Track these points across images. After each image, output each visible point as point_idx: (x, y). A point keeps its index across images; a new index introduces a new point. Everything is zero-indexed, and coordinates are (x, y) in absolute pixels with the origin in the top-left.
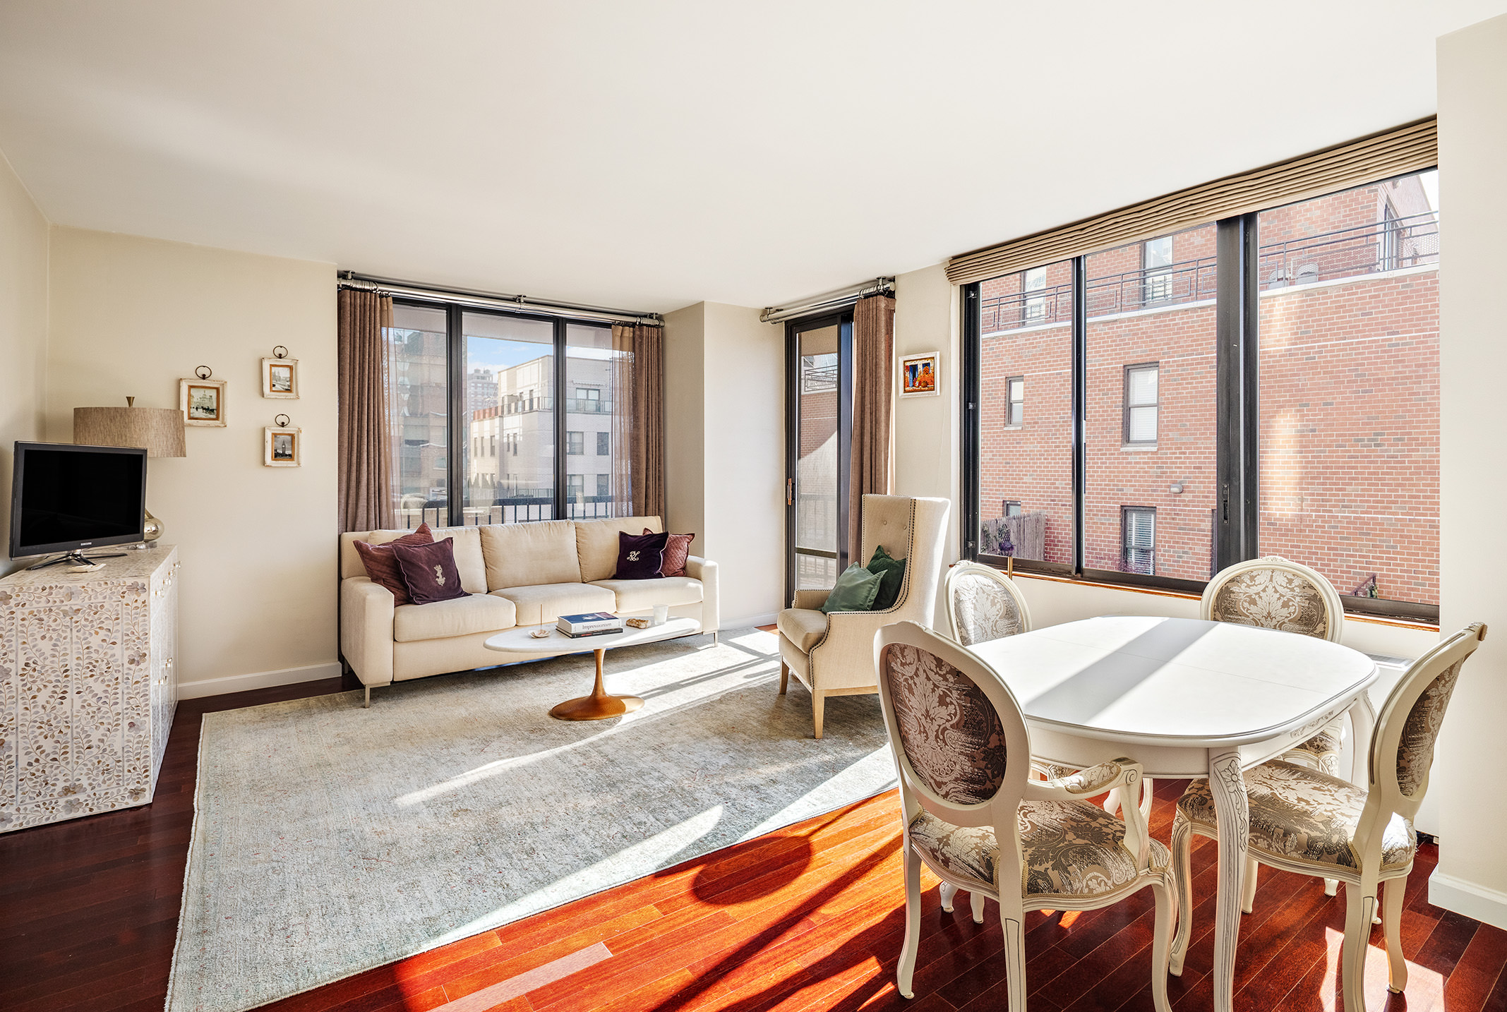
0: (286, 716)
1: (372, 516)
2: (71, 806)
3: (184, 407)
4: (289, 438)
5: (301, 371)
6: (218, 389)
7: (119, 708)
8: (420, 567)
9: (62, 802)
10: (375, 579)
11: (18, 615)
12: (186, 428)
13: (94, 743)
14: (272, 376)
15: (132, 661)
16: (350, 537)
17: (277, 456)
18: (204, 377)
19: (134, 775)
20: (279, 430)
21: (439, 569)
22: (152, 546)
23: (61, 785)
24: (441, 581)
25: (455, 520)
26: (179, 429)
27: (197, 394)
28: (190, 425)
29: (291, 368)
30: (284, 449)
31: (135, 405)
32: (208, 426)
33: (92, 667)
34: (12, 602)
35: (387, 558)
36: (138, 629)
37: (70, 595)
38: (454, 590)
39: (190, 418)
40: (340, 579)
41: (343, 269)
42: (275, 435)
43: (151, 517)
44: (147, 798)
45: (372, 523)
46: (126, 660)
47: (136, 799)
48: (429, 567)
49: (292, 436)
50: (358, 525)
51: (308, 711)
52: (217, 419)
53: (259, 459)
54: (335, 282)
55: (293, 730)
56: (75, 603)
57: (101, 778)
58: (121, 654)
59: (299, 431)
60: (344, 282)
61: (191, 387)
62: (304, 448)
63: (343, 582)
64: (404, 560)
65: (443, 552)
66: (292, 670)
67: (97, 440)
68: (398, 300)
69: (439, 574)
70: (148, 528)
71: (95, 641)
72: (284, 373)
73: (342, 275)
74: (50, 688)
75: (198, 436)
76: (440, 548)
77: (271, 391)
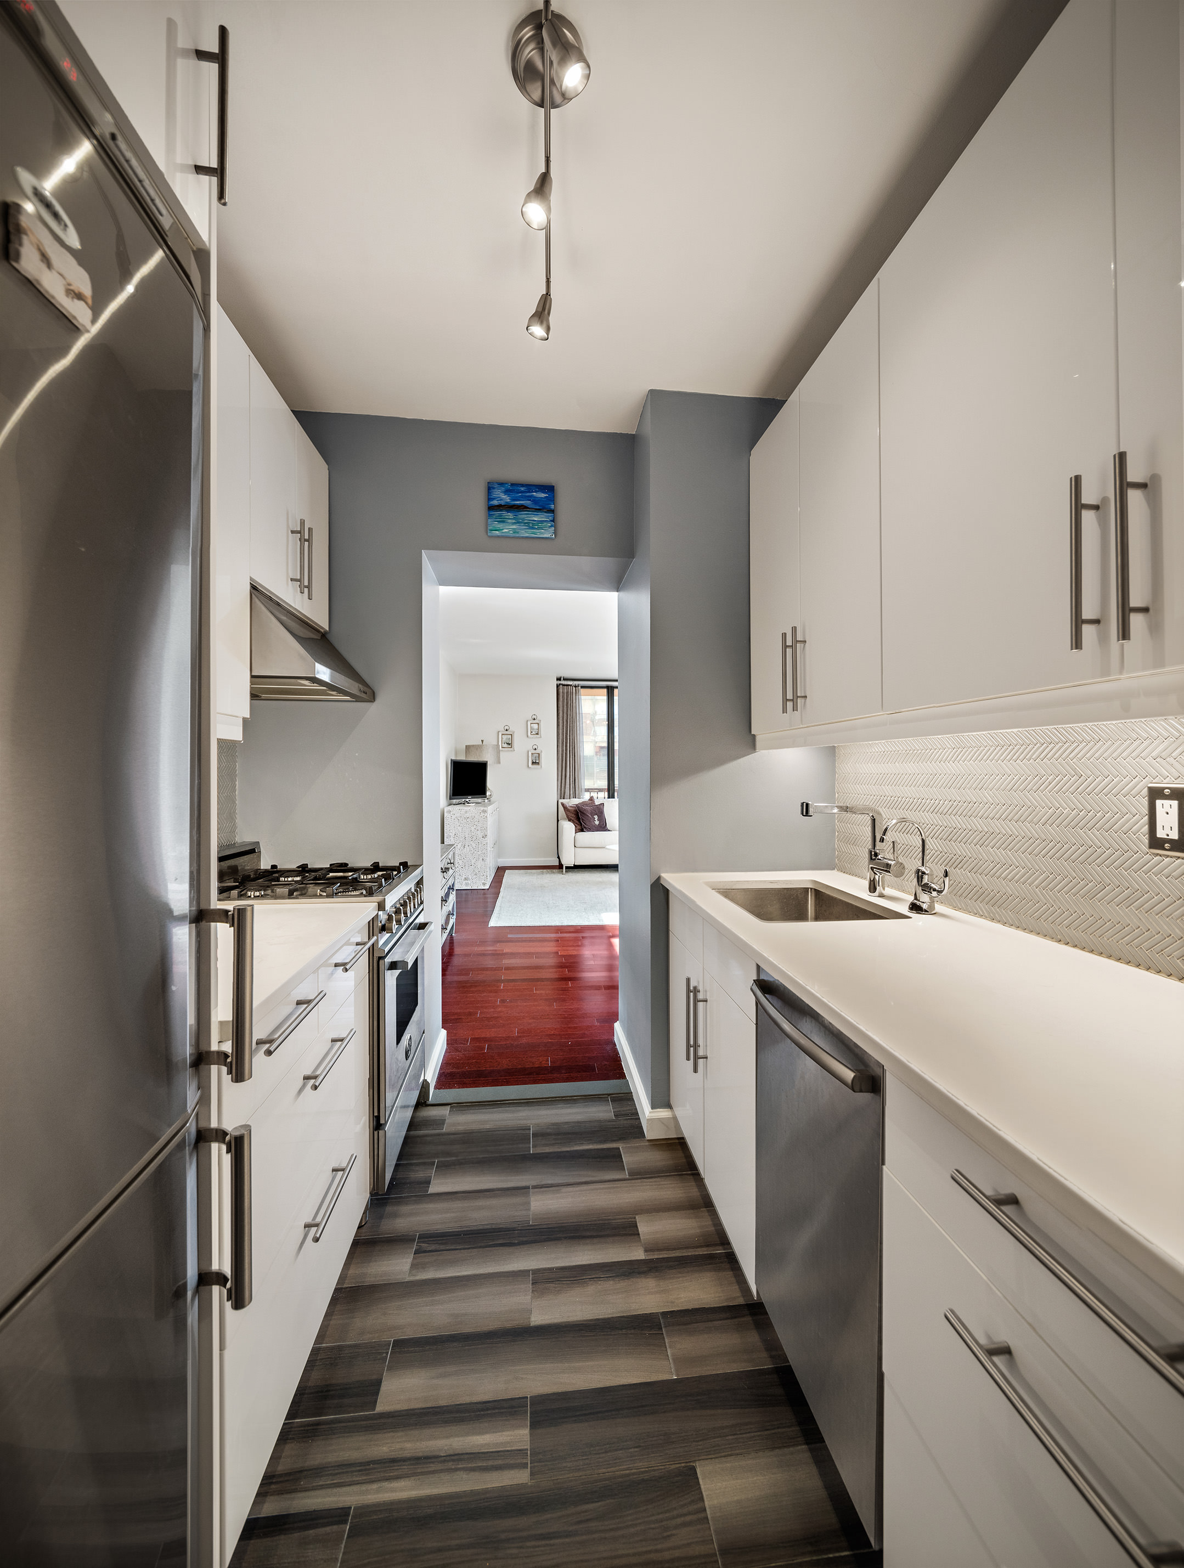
0: (534, 873)
1: (572, 792)
2: (467, 884)
3: (500, 744)
4: (538, 755)
5: (542, 725)
6: (511, 735)
7: (479, 853)
8: (587, 815)
9: (464, 882)
10: (569, 820)
11: (453, 818)
12: (501, 752)
13: (473, 864)
14: (531, 728)
15: (483, 837)
16: (561, 801)
17: (533, 763)
18: (507, 730)
19: (483, 877)
20: (534, 752)
21: (596, 817)
22: (490, 801)
23: (464, 877)
24: (597, 823)
25: (611, 796)
26: (498, 752)
27: (505, 737)
28: (502, 751)
29: (538, 724)
30: (536, 760)
31: (484, 743)
32: (508, 751)
33: (472, 837)
34: (452, 813)
35: (574, 811)
36: (485, 826)
37: (466, 812)
38: (603, 827)
39: (502, 748)
40: (558, 821)
41: (559, 676)
42: (532, 754)
43: (489, 789)
44: (487, 887)
45: (572, 795)
46: (481, 836)
47: (484, 886)
48: (591, 815)
49: (539, 754)
50: (565, 796)
51: (543, 873)
52: (511, 747)
53: (526, 764)
54: (555, 682)
55: (535, 877)
56: (468, 815)
57: (474, 876)
58: (480, 834)
59: (542, 752)
60: (559, 682)
61: (502, 734)
62: (543, 760)
63: (559, 822)
64: (581, 812)
65: (599, 810)
66: (540, 859)
67: (473, 758)
68: (582, 687)
69: (596, 819)
70: (488, 793)
71: (473, 829)
72: (536, 726)
73: (559, 679)
74: (461, 843)
75: (504, 755)
76: (598, 807)
77: (531, 734)
